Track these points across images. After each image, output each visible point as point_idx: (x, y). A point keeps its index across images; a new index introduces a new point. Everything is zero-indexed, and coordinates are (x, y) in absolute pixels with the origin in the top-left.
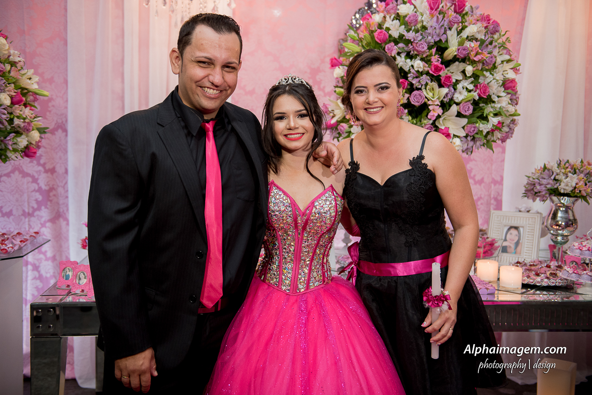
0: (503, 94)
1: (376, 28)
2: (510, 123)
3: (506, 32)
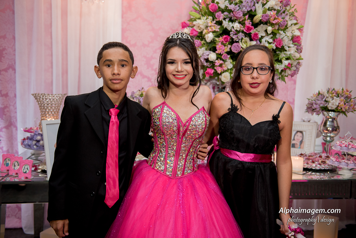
0: (292, 45)
1: (211, 2)
2: (297, 64)
3: (294, 5)
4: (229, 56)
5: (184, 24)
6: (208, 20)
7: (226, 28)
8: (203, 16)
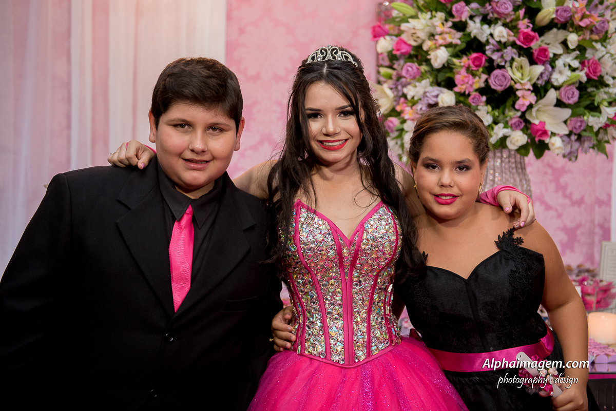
4: (484, 98)
5: (377, 29)
6: (434, 19)
7: (475, 37)
8: (422, 11)
